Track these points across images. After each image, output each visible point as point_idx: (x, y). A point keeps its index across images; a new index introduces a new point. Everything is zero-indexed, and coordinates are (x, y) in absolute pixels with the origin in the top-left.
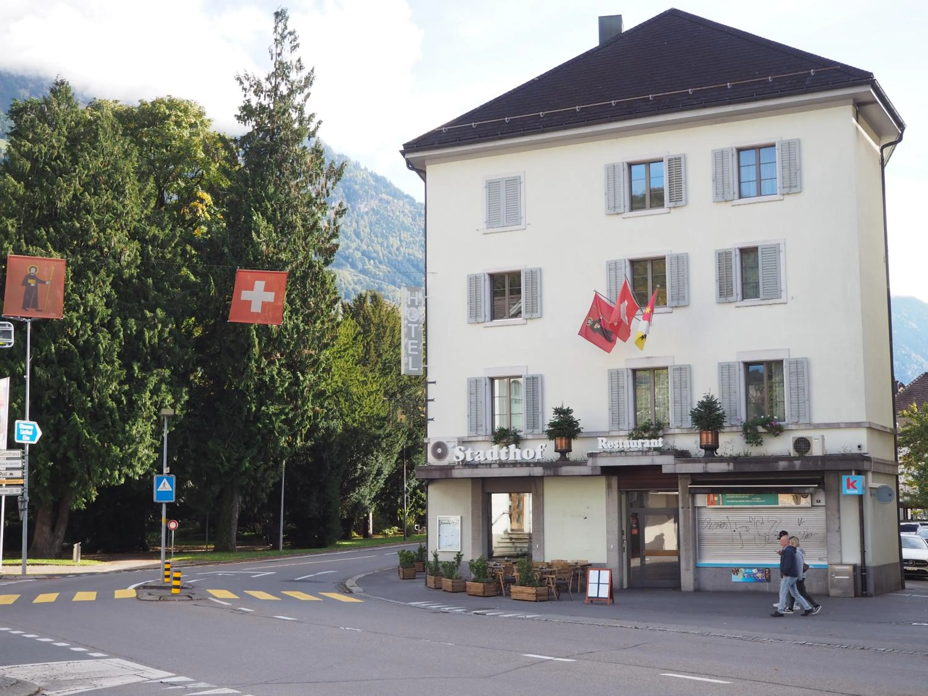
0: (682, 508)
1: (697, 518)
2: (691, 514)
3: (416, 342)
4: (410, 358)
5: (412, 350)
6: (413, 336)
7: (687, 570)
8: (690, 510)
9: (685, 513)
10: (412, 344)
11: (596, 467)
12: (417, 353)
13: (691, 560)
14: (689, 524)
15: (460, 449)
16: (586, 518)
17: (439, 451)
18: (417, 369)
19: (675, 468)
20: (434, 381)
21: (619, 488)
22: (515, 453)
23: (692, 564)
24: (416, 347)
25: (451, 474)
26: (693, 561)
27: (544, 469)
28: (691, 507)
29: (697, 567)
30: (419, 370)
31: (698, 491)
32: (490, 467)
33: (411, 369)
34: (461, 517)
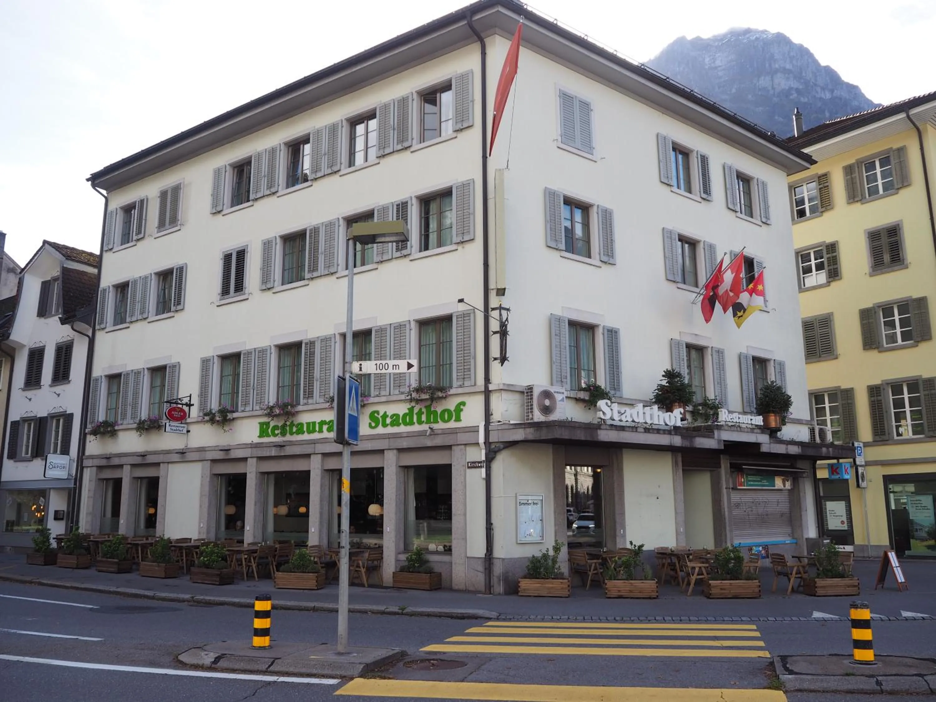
11: (721, 440)
15: (607, 403)
16: (658, 498)
17: (547, 402)
20: (508, 308)
22: (658, 416)
25: (597, 435)
27: (682, 438)
32: (636, 431)
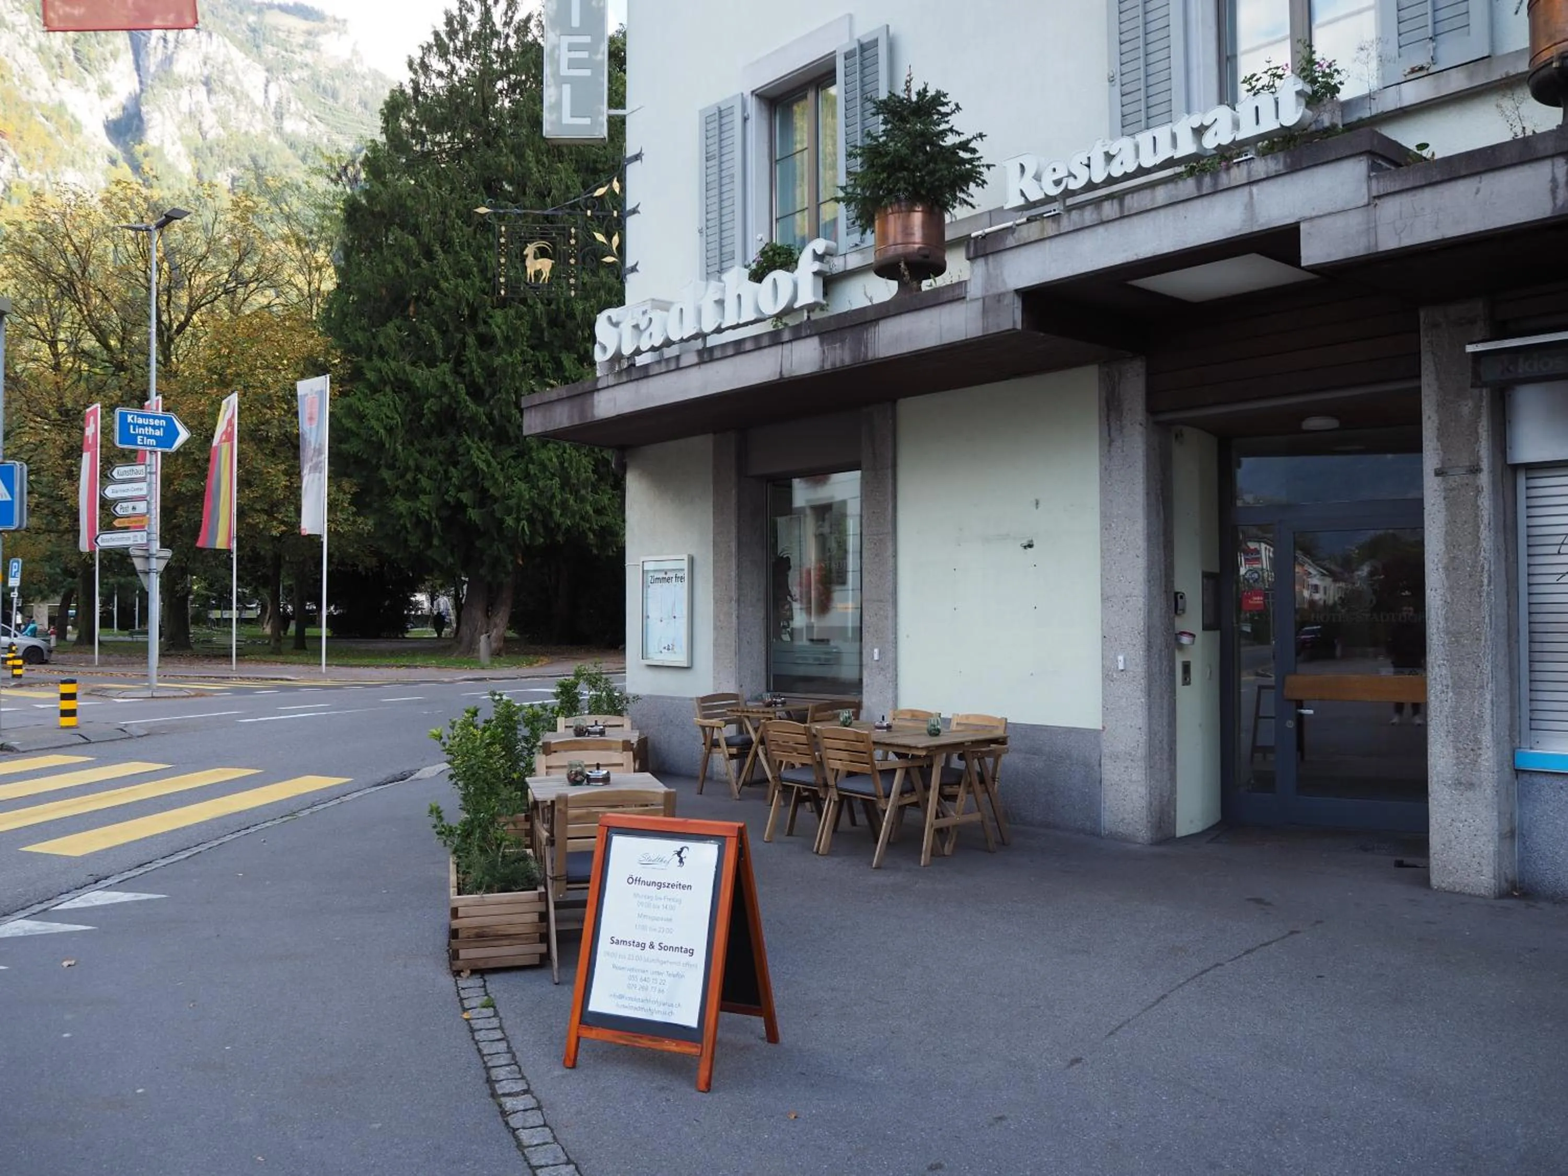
0: (1439, 473)
1: (1522, 522)
2: (1485, 502)
3: (587, 39)
4: (567, 89)
5: (573, 64)
6: (576, 22)
7: (1465, 784)
8: (1484, 479)
9: (1451, 500)
10: (572, 48)
11: (999, 297)
12: (587, 73)
13: (1486, 738)
14: (1476, 551)
16: (1030, 546)
18: (587, 121)
19: (1371, 229)
20: (647, 154)
21: (1152, 409)
23: (1488, 758)
24: (584, 55)
26: (1497, 741)
27: (821, 342)
28: (1485, 464)
29: (1518, 772)
30: (595, 123)
31: (1523, 368)
33: (567, 119)
34: (692, 561)
